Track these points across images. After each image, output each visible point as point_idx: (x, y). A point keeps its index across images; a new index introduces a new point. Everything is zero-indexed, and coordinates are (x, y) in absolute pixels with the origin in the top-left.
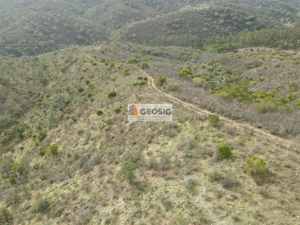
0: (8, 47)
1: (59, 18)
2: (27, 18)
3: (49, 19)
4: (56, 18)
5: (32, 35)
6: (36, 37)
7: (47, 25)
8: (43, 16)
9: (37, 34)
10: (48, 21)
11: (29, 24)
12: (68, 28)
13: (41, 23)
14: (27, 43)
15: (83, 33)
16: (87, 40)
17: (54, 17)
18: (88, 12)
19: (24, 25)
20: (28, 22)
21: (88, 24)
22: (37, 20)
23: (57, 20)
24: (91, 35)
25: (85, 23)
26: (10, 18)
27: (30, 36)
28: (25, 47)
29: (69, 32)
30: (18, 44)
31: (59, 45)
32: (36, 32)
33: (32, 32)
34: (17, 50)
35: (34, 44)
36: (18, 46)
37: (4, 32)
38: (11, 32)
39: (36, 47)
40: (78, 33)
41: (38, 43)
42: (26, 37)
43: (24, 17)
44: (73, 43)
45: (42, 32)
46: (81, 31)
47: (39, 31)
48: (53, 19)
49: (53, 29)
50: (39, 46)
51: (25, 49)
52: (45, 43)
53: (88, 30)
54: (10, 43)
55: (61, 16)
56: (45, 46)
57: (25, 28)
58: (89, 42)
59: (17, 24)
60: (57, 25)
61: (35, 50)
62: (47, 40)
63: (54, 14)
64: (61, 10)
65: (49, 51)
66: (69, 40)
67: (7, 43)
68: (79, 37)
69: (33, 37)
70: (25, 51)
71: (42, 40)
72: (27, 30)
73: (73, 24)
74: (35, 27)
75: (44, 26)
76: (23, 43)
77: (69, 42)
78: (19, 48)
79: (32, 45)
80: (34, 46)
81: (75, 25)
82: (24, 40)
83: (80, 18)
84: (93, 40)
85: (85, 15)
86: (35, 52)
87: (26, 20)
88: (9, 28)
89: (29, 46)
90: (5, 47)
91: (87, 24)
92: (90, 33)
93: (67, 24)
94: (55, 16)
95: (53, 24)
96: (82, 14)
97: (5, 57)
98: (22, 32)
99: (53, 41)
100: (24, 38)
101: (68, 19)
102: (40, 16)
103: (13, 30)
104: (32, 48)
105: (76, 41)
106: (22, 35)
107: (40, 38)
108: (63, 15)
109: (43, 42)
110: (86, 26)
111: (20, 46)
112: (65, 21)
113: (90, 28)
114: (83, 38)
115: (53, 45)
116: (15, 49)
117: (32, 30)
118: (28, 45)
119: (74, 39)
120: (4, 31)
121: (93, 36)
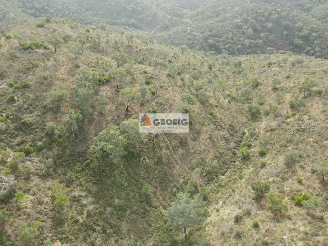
0: (211, 41)
1: (279, 13)
2: (241, 10)
3: (267, 13)
4: (275, 13)
5: (241, 30)
6: (243, 33)
7: (261, 21)
8: (260, 9)
9: (245, 31)
10: (263, 16)
11: (241, 17)
12: (286, 28)
13: (254, 18)
14: (232, 39)
15: (305, 38)
16: (308, 48)
17: (273, 11)
18: (318, 10)
19: (235, 18)
20: (241, 15)
21: (316, 26)
22: (251, 13)
23: (275, 16)
24: (316, 42)
25: (311, 24)
26: (223, 8)
27: (237, 31)
28: (227, 44)
29: (285, 32)
30: (222, 39)
31: (266, 48)
32: (246, 27)
33: (241, 27)
34: (218, 46)
35: (238, 42)
36: (222, 41)
37: (213, 24)
38: (220, 25)
39: (240, 46)
40: (297, 35)
41: (244, 41)
42: (233, 32)
43: (237, 8)
44: (285, 48)
45: (253, 28)
46: (303, 33)
47: (249, 27)
48: (270, 14)
49: (266, 27)
50: (243, 45)
51: (227, 46)
52: (251, 43)
53: (315, 34)
54: (214, 37)
55: (282, 11)
56: (250, 47)
57: (235, 21)
58: (310, 50)
59: (227, 16)
60: (272, 22)
61: (238, 49)
62: (255, 40)
63: (274, 8)
64: (283, 3)
65: (252, 54)
66: (281, 44)
67: (211, 36)
68: (298, 41)
69: (240, 33)
70: (226, 49)
71: (249, 38)
72: (236, 24)
73: (296, 22)
74: (246, 21)
75: (257, 21)
76: (228, 39)
77: (281, 45)
78: (222, 44)
79: (235, 43)
80: (238, 44)
81: (297, 25)
82: (230, 36)
83: (304, 16)
84: (317, 49)
85: (312, 13)
86: (236, 51)
87: (239, 13)
88: (218, 19)
89: (232, 43)
90: (209, 41)
91: (314, 26)
92: (316, 39)
93: (286, 22)
94: (275, 10)
95: (267, 20)
96: (308, 10)
97: (206, 53)
98: (231, 26)
99: (261, 41)
100: (231, 33)
101: (290, 15)
102: (257, 8)
103: (222, 21)
104: (235, 47)
105: (292, 47)
106: (230, 29)
107: (248, 36)
108: (285, 10)
109: (249, 41)
110: (313, 27)
111: (223, 41)
112: (285, 18)
113: (317, 32)
114: (303, 44)
115: (260, 47)
116: (217, 44)
117: (242, 24)
118: (231, 41)
119: (289, 43)
120: (212, 22)
121: (319, 44)
